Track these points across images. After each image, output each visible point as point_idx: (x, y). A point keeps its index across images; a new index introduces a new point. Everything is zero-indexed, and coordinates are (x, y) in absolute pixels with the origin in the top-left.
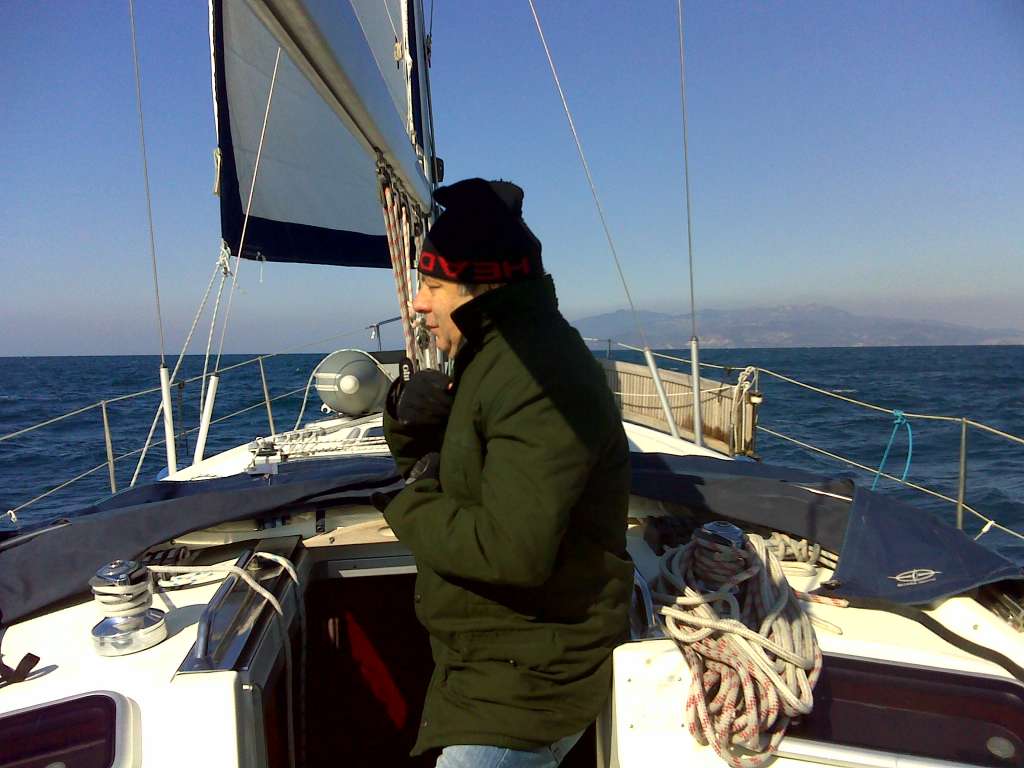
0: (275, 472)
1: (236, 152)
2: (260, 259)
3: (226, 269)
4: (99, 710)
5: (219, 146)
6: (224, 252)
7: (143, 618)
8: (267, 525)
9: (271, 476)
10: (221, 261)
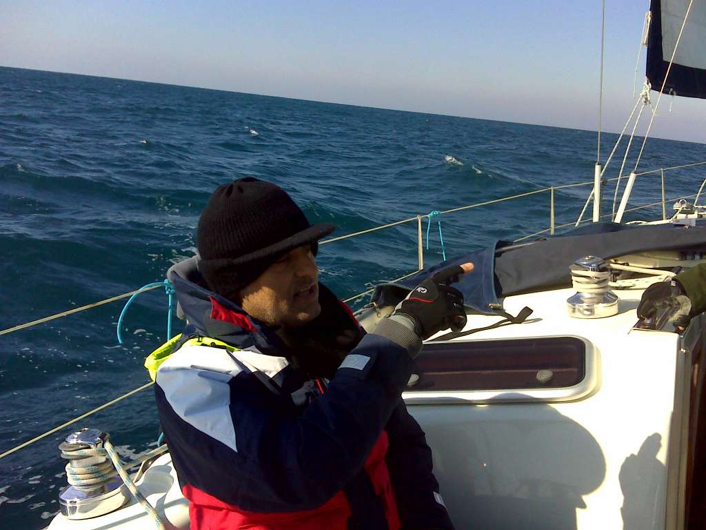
0: (694, 224)
1: (663, 15)
2: (672, 94)
3: (646, 99)
4: (573, 347)
5: (650, 10)
6: (646, 87)
7: (602, 296)
8: (688, 257)
9: (690, 227)
10: (643, 93)
